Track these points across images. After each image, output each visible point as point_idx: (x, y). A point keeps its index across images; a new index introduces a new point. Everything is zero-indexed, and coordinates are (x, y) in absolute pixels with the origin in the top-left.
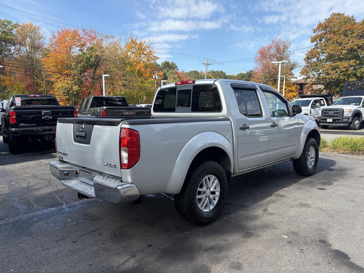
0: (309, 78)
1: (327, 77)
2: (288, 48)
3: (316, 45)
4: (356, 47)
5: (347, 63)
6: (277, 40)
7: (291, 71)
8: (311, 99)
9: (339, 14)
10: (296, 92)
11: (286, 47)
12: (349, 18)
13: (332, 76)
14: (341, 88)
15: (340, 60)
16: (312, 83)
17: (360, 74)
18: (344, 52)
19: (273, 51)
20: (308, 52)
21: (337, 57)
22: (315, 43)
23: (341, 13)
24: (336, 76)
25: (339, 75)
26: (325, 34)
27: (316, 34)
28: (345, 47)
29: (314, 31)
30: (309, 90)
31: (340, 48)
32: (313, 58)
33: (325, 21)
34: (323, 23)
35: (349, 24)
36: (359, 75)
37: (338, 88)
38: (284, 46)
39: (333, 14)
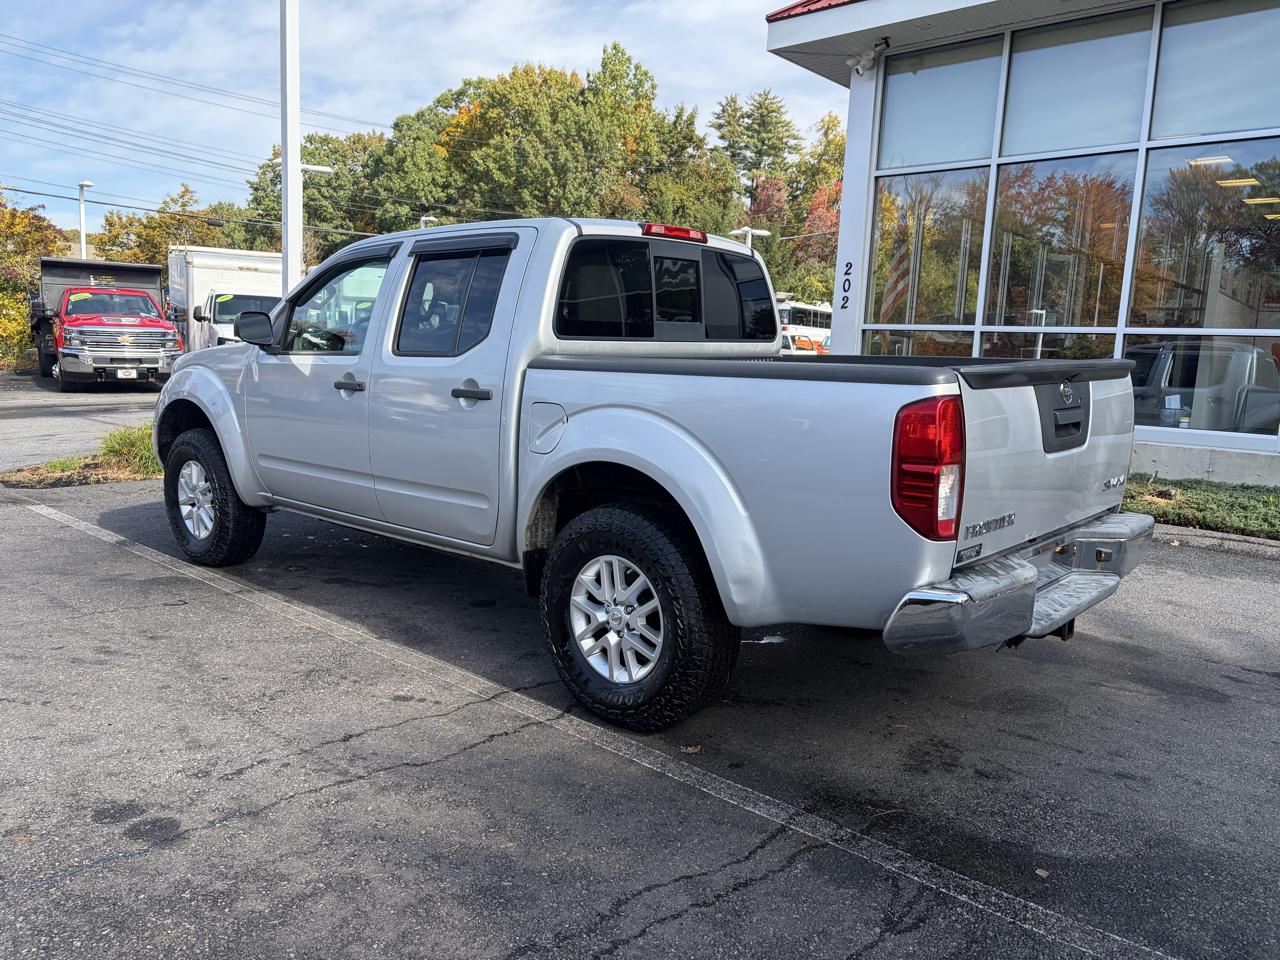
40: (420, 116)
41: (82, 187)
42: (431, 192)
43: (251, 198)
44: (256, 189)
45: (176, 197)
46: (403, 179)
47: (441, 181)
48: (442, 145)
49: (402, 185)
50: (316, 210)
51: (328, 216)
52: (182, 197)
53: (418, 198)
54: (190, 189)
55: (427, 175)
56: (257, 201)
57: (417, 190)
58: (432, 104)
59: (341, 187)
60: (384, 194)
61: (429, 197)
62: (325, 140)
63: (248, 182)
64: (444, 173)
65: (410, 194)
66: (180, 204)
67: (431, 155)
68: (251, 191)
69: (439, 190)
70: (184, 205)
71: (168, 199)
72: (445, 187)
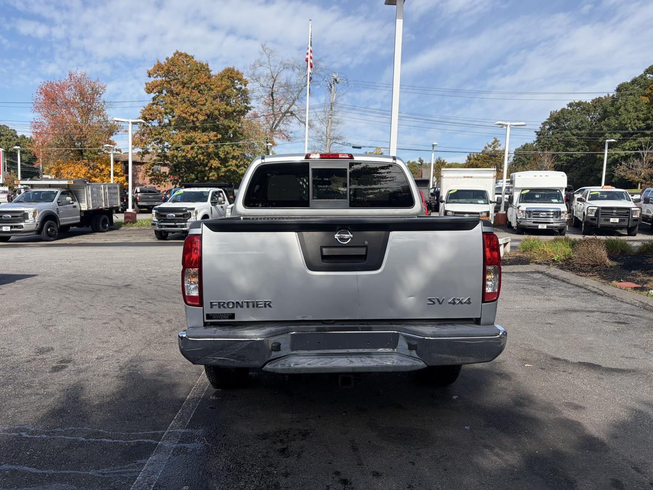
0: (148, 153)
1: (180, 155)
2: (101, 94)
3: (154, 99)
4: (216, 112)
5: (205, 135)
6: (79, 76)
7: (109, 137)
8: (208, 191)
9: (186, 56)
10: (122, 176)
11: (95, 92)
12: (202, 66)
13: (187, 155)
14: (197, 174)
15: (194, 128)
16: (152, 162)
17: (223, 154)
18: (201, 118)
19: (69, 94)
20: (144, 109)
21: (191, 125)
22: (153, 95)
23: (190, 54)
24: (192, 154)
25: (196, 153)
26: (169, 83)
27: (152, 79)
28: (201, 110)
29: (149, 74)
30: (148, 174)
31: (194, 110)
32: (153, 120)
33: (166, 62)
34: (163, 64)
35: (203, 75)
36: (222, 156)
37: (193, 173)
38: (93, 89)
39: (177, 52)
40: (634, 82)
41: (433, 146)
42: (635, 124)
43: (535, 140)
44: (539, 135)
45: (490, 144)
46: (617, 119)
47: (642, 116)
48: (646, 96)
49: (617, 122)
50: (568, 142)
51: (575, 144)
52: (493, 144)
53: (627, 129)
54: (498, 140)
55: (634, 115)
56: (538, 141)
57: (626, 124)
58: (643, 73)
59: (583, 128)
60: (605, 129)
61: (634, 127)
62: (579, 104)
63: (535, 132)
64: (645, 112)
65: (622, 127)
66: (492, 147)
67: (637, 103)
68: (537, 136)
69: (641, 122)
70: (494, 147)
71: (487, 146)
72: (644, 120)
